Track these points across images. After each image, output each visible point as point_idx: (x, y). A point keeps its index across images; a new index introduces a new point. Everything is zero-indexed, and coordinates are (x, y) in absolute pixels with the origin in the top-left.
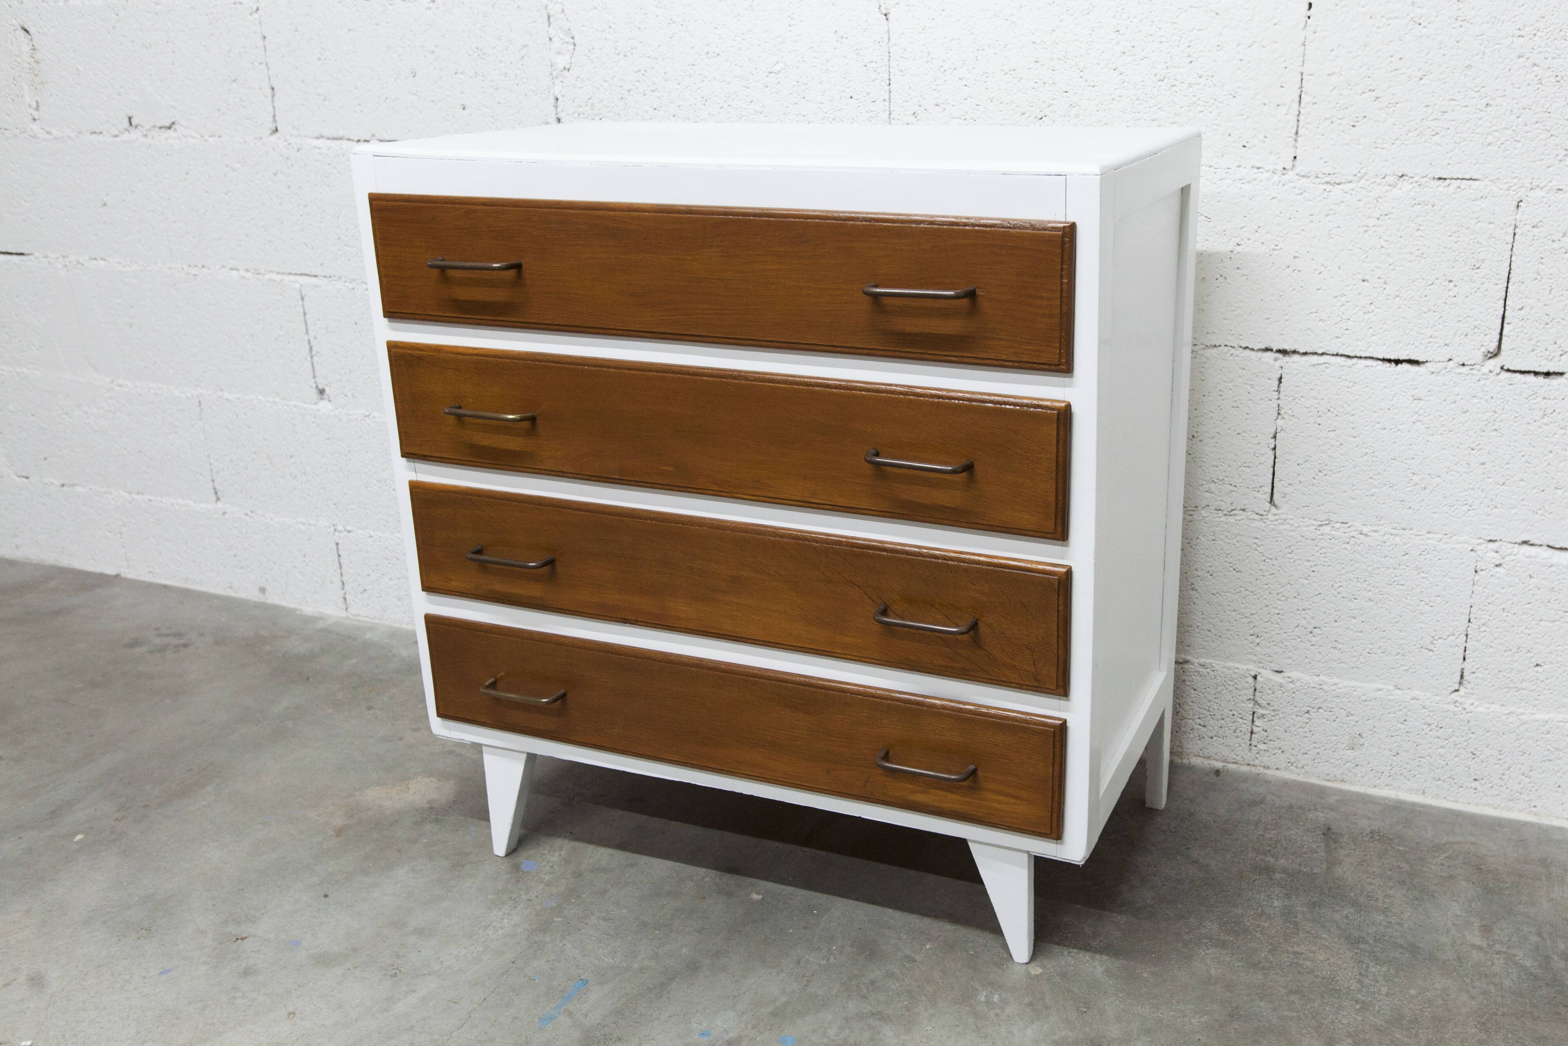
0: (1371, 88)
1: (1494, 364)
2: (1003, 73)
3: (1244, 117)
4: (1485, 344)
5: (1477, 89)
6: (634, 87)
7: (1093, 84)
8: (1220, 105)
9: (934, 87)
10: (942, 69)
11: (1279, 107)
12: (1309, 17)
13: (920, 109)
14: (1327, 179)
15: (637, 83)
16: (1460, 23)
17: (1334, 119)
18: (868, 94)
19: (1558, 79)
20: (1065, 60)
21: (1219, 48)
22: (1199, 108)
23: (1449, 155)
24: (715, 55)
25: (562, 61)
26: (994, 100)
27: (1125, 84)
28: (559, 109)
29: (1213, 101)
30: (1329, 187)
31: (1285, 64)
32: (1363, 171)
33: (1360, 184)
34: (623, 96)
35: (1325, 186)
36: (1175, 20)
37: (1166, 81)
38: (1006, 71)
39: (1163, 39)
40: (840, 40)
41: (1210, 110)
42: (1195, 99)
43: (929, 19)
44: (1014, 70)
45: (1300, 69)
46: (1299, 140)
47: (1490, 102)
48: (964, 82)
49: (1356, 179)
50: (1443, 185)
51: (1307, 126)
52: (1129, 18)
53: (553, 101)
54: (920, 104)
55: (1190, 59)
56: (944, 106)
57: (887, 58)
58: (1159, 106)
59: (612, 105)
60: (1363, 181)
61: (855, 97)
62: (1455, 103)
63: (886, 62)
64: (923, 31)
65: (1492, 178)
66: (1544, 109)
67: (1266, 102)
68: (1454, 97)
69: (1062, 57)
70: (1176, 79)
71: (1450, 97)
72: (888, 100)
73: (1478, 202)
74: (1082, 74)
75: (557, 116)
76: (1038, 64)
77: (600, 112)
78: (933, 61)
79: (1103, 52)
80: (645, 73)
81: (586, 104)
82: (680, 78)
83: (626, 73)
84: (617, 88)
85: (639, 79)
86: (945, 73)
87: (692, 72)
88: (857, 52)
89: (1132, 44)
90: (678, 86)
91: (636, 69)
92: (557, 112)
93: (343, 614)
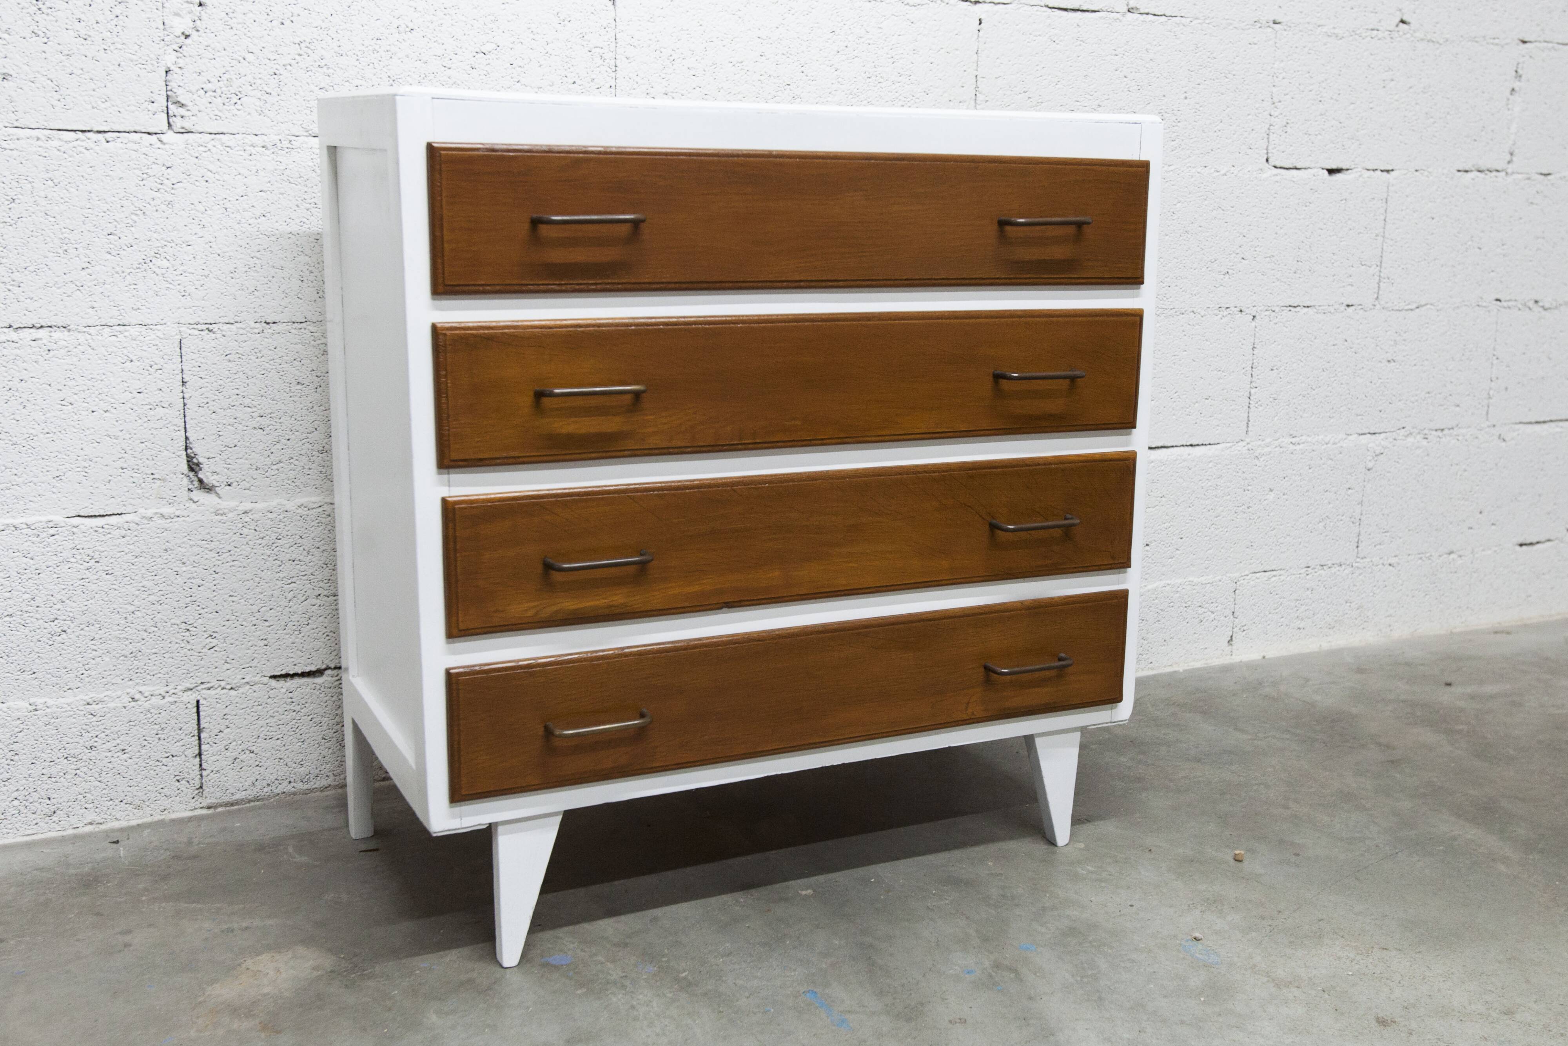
0: (1025, 89)
2: (731, 64)
5: (1091, 94)
6: (293, 62)
7: (812, 79)
9: (663, 76)
10: (672, 58)
12: (978, 30)
15: (297, 57)
16: (1079, 42)
18: (591, 81)
19: (1139, 87)
20: (788, 55)
21: (915, 52)
24: (408, 30)
26: (721, 90)
27: (840, 80)
28: (171, 86)
29: (912, 97)
31: (965, 68)
34: (277, 72)
36: (880, 26)
38: (734, 63)
39: (871, 42)
40: (562, 23)
42: (897, 94)
43: (657, 8)
44: (742, 62)
45: (976, 73)
47: (1101, 104)
48: (693, 72)
52: (842, 21)
53: (163, 74)
54: (648, 91)
55: (892, 60)
57: (613, 45)
58: (869, 100)
59: (259, 82)
62: (1078, 103)
63: (613, 49)
64: (652, 20)
67: (952, 98)
68: (1078, 99)
69: (785, 53)
70: (881, 77)
71: (1076, 99)
72: (614, 87)
74: (803, 69)
75: (169, 93)
76: (763, 58)
77: (240, 89)
78: (662, 50)
79: (821, 50)
80: (309, 45)
81: (219, 79)
82: (359, 53)
83: (282, 43)
84: (268, 61)
85: (301, 52)
86: (673, 62)
87: (377, 47)
88: (581, 36)
89: (845, 44)
90: (357, 63)
91: (297, 41)
92: (169, 88)
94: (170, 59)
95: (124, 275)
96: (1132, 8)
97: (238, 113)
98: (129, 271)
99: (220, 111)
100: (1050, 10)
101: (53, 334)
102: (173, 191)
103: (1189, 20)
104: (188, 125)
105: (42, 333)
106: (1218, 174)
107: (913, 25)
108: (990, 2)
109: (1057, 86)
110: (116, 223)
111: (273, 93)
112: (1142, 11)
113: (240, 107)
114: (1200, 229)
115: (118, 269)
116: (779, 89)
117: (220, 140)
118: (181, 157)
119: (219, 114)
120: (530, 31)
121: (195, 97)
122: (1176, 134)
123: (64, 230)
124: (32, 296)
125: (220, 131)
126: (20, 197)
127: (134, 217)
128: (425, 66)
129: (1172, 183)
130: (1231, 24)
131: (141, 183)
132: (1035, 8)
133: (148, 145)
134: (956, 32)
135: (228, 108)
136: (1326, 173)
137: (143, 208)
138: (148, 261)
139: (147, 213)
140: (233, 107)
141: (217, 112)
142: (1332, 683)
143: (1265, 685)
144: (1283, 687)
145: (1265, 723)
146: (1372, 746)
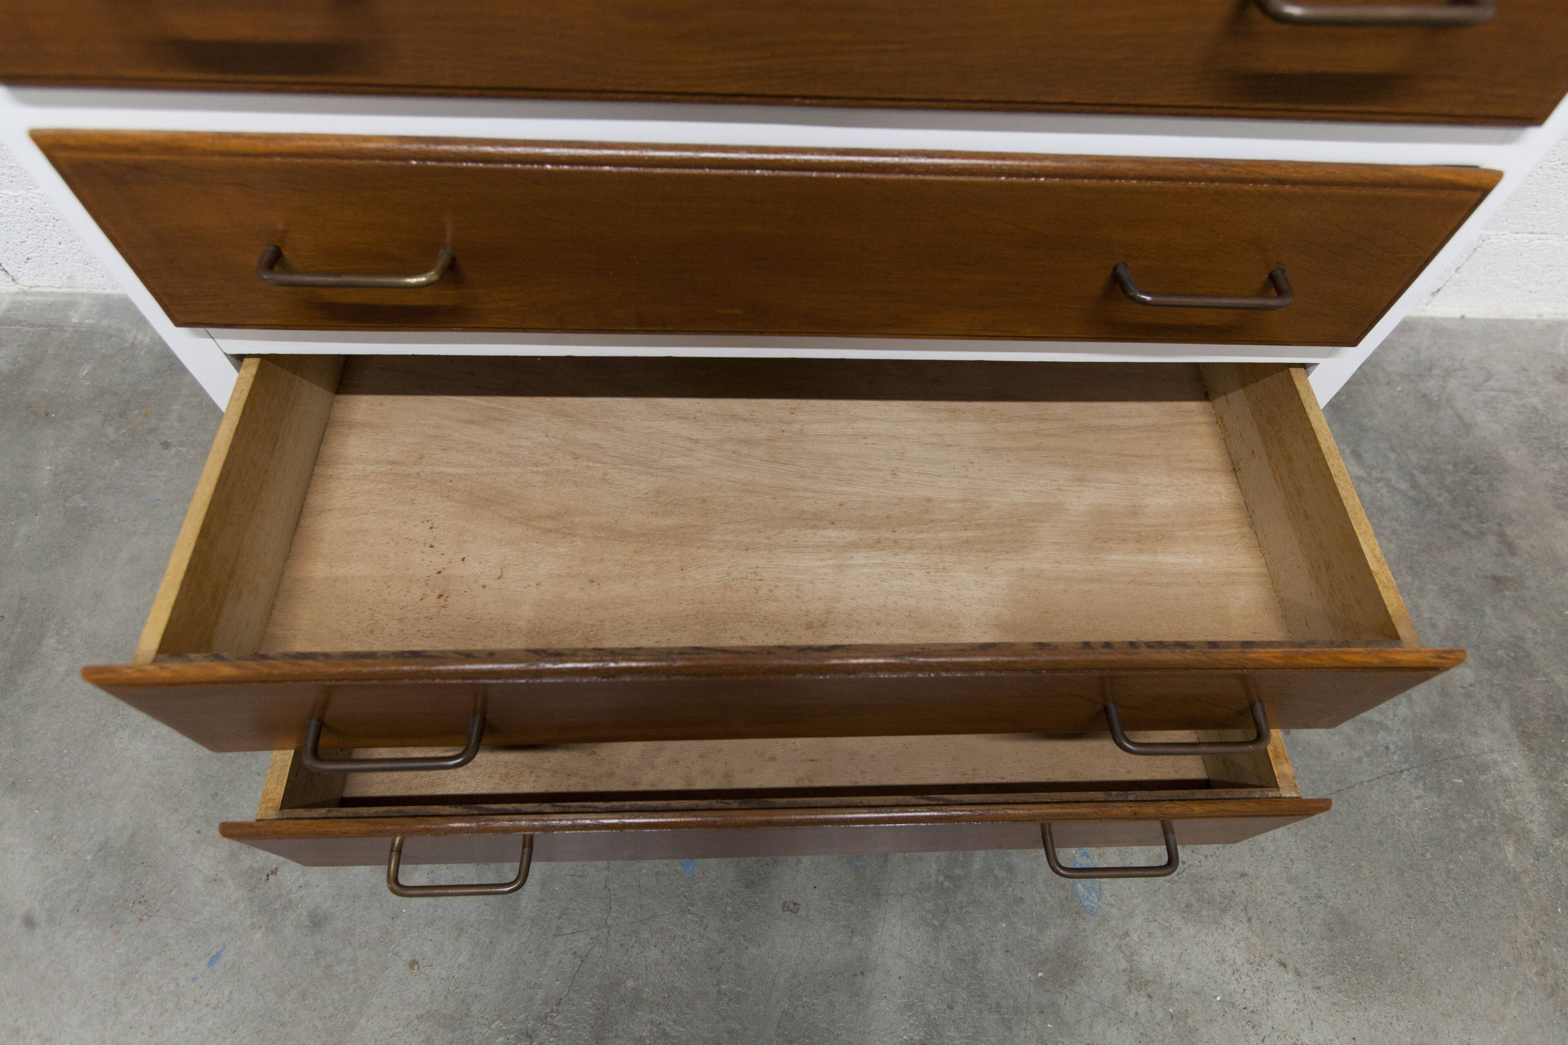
93: (14, 288)
142: (1515, 392)
143: (1436, 372)
144: (1452, 384)
145: (1393, 449)
146: (1492, 541)
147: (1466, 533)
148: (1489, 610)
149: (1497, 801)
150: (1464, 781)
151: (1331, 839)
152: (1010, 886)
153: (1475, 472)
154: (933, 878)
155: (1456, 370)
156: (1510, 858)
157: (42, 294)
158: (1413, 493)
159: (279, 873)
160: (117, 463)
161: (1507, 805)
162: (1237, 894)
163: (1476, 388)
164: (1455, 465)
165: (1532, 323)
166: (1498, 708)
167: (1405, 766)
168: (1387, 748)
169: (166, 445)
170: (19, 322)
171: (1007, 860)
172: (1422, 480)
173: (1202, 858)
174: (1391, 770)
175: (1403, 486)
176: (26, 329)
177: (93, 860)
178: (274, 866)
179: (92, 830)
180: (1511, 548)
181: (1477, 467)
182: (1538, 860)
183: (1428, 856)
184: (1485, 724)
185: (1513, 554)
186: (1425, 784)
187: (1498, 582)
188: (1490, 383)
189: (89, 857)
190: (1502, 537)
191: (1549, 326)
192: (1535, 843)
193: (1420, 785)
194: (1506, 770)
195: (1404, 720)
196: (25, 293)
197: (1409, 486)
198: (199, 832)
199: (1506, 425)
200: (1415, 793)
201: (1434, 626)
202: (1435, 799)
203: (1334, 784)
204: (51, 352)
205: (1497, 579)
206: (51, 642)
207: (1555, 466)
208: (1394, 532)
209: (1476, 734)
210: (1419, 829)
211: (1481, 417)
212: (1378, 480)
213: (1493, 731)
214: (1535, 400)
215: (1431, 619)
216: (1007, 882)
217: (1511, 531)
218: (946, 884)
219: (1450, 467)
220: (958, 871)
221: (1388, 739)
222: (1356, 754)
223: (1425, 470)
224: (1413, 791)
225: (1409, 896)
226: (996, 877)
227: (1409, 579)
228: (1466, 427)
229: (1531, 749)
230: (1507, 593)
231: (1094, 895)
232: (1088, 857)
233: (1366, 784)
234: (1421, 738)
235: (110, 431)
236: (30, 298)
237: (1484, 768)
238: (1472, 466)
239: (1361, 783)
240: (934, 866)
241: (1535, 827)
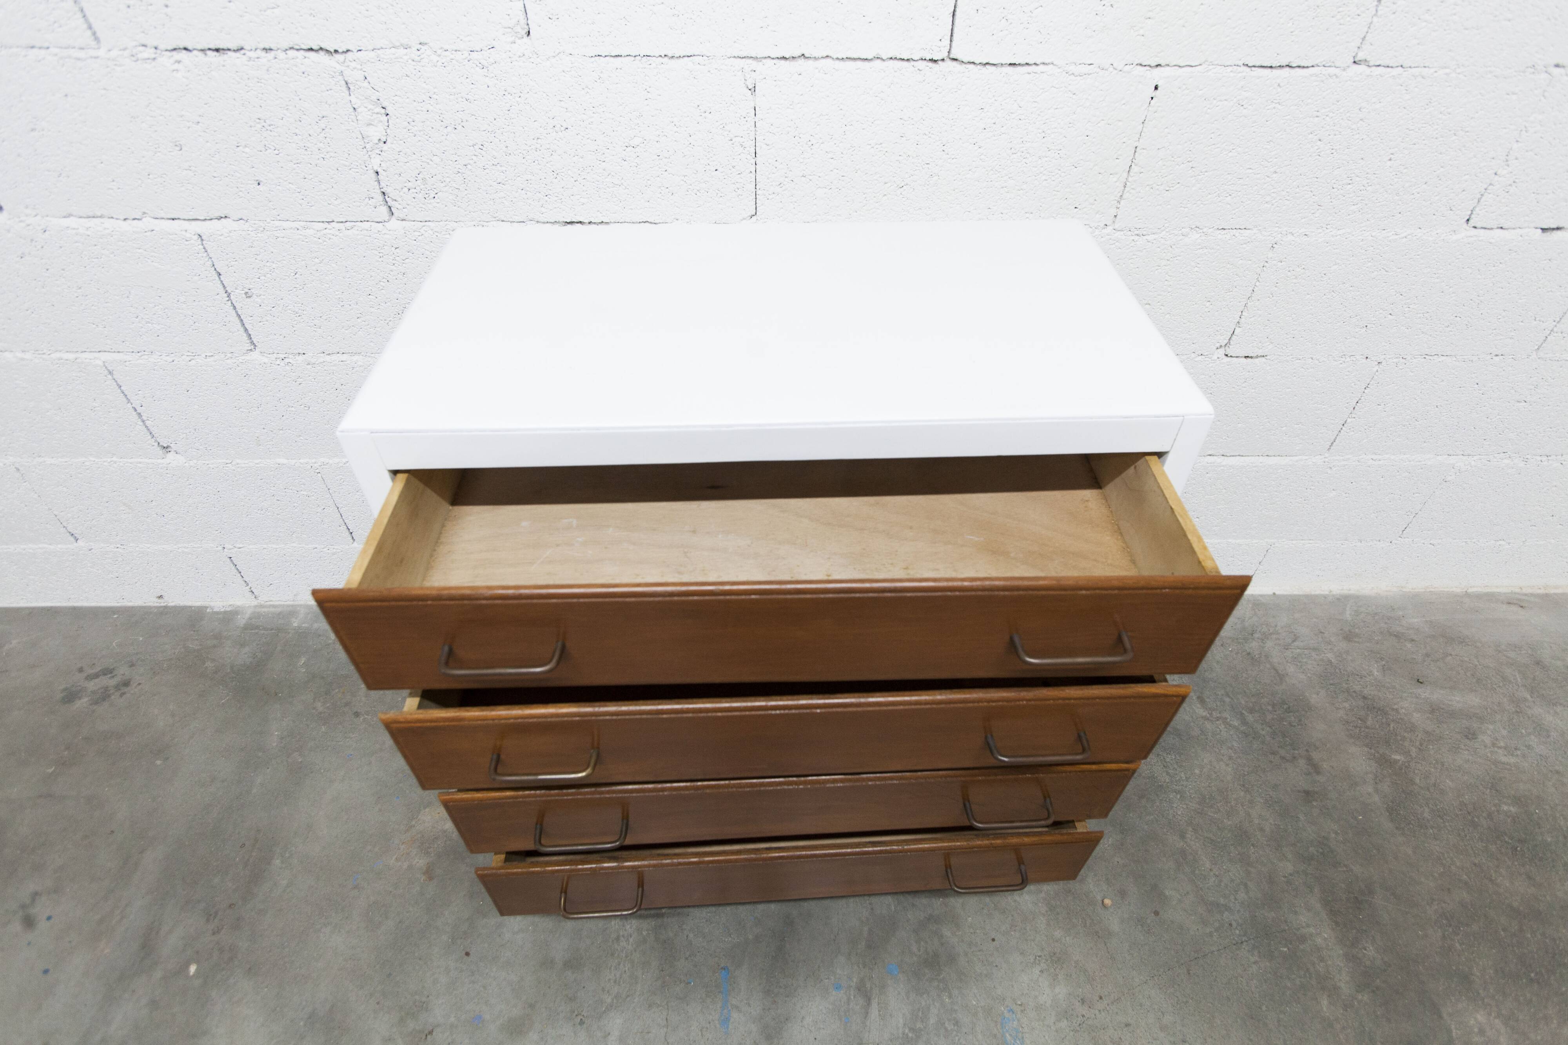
0: (1189, 159)
1: (1222, 352)
2: (870, 147)
3: (1081, 184)
4: (1220, 341)
6: (471, 162)
7: (953, 157)
8: (1063, 174)
9: (802, 160)
10: (810, 143)
11: (1111, 176)
12: (1152, 98)
13: (786, 179)
14: (1137, 232)
15: (474, 158)
17: (1154, 185)
18: (733, 167)
19: (1333, 151)
20: (930, 135)
21: (1071, 125)
22: (1044, 178)
23: (1234, 212)
24: (563, 129)
25: (375, 133)
27: (983, 157)
28: (382, 184)
29: (1058, 172)
30: (1136, 238)
31: (1124, 139)
32: (1166, 225)
33: (1161, 235)
34: (460, 171)
35: (1133, 238)
37: (1019, 154)
38: (873, 145)
39: (1023, 117)
40: (703, 114)
41: (1053, 179)
43: (797, 94)
44: (881, 144)
45: (1136, 144)
46: (1122, 202)
48: (831, 155)
49: (1159, 231)
50: (1223, 233)
51: (1132, 191)
52: (994, 96)
53: (374, 175)
54: (786, 175)
55: (1043, 135)
56: (811, 177)
57: (753, 133)
58: (1010, 176)
59: (448, 180)
60: (1164, 232)
61: (720, 169)
62: (1251, 171)
63: (752, 137)
64: (791, 107)
65: (1260, 228)
66: (1315, 176)
67: (1102, 171)
69: (927, 133)
70: (1028, 153)
71: (1248, 167)
72: (754, 172)
73: (1244, 246)
74: (944, 148)
75: (382, 190)
76: (904, 138)
77: (435, 186)
78: (801, 136)
79: (966, 128)
80: (481, 147)
81: (416, 179)
82: (524, 152)
83: (459, 147)
84: (451, 162)
85: (476, 154)
86: (812, 147)
87: (538, 146)
88: (722, 126)
89: (993, 121)
90: (524, 161)
91: (471, 143)
92: (381, 187)
93: (255, 603)
94: (375, 163)
95: (386, 322)
96: (1360, 61)
97: (438, 205)
98: (389, 319)
99: (424, 204)
100: (1248, 69)
101: (353, 358)
102: (404, 265)
103: (1432, 70)
104: (402, 216)
105: (344, 357)
106: (1397, 237)
107: (1074, 97)
108: (1175, 66)
109: (1230, 154)
110: (370, 288)
111: (460, 188)
112: (1371, 63)
113: (438, 201)
114: (1351, 288)
115: (381, 318)
116: (917, 168)
117: (429, 226)
118: (404, 240)
119: (424, 206)
120: (673, 124)
121: (401, 193)
122: (1360, 198)
123: (337, 293)
124: (331, 334)
125: (427, 219)
126: (300, 270)
127: (382, 283)
128: (581, 160)
129: (1335, 247)
130: (1491, 72)
131: (380, 260)
132: (1230, 69)
133: (377, 232)
134: (1123, 102)
135: (429, 202)
136: (1540, 231)
137: (386, 277)
138: (400, 313)
139: (390, 281)
140: (433, 201)
141: (421, 205)
142: (1314, 649)
143: (1256, 635)
144: (1269, 644)
145: (1228, 695)
146: (1302, 762)
147: (1283, 758)
148: (1302, 817)
149: (1314, 964)
150: (1288, 949)
151: (1191, 996)
152: (957, 1036)
153: (1288, 710)
154: (901, 1031)
155: (1271, 634)
156: (1325, 1009)
157: (274, 606)
158: (1243, 728)
159: (434, 1033)
160: (323, 729)
161: (1321, 967)
162: (1123, 1040)
163: (1287, 647)
164: (1274, 706)
165: (1325, 597)
166: (1311, 892)
167: (1244, 939)
168: (1231, 925)
169: (357, 714)
170: (257, 627)
171: (954, 1015)
172: (1250, 718)
173: (1097, 1012)
174: (1234, 942)
175: (1236, 723)
176: (262, 632)
177: (305, 1025)
178: (431, 1028)
179: (304, 1003)
180: (1316, 768)
181: (1289, 708)
182: (1346, 1011)
183: (1264, 1008)
184: (1302, 905)
185: (1318, 773)
186: (1259, 952)
187: (1308, 795)
188: (1296, 644)
189: (302, 1023)
190: (1309, 759)
191: (1338, 599)
192: (1343, 997)
193: (1256, 953)
194: (1319, 941)
195: (1242, 903)
196: (261, 606)
197: (1240, 723)
198: (378, 1003)
199: (1309, 675)
200: (1252, 959)
201: (1262, 830)
202: (1267, 963)
203: (1193, 953)
204: (279, 648)
205: (1307, 793)
206: (277, 862)
207: (1347, 705)
208: (1230, 758)
209: (1296, 913)
210: (1256, 987)
211: (1291, 669)
212: (1218, 719)
213: (1309, 910)
214: (1330, 656)
215: (1259, 824)
216: (955, 1033)
217: (1316, 756)
218: (910, 1035)
219: (1270, 708)
220: (919, 1025)
221: (1231, 917)
222: (1208, 930)
223: (1251, 711)
224: (1251, 957)
225: (1251, 1040)
226: (946, 1029)
227: (1242, 794)
228: (1281, 677)
229: (1337, 923)
230: (1315, 803)
231: (1018, 1042)
232: (1013, 1013)
233: (1216, 953)
234: (1256, 916)
235: (319, 705)
236: (266, 610)
237: (1303, 939)
238: (1285, 707)
239: (1212, 952)
240: (901, 1021)
241: (1343, 985)
